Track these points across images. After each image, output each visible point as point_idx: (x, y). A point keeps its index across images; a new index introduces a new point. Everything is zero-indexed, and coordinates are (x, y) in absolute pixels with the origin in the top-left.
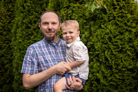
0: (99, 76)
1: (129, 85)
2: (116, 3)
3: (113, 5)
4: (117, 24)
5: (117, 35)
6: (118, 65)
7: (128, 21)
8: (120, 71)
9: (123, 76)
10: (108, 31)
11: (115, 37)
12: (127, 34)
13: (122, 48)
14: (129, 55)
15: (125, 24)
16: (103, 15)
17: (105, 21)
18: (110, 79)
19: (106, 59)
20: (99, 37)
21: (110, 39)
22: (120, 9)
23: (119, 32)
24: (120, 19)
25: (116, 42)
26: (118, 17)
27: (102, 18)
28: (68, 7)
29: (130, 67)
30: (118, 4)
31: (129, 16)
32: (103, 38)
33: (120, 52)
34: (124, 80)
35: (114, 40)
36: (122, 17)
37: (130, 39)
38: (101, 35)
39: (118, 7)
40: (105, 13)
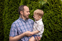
0: (46, 35)
1: (60, 39)
2: (53, 1)
3: (52, 2)
4: (54, 11)
5: (54, 16)
6: (55, 30)
7: (59, 9)
8: (56, 32)
9: (57, 35)
10: (50, 14)
11: (53, 17)
12: (59, 15)
13: (57, 22)
14: (60, 25)
15: (58, 10)
16: (47, 7)
17: (48, 10)
18: (51, 36)
19: (49, 27)
20: (46, 17)
21: (51, 17)
22: (55, 3)
23: (55, 14)
24: (55, 8)
25: (54, 19)
26: (55, 7)
27: (47, 8)
28: (30, 3)
29: (61, 30)
30: (54, 2)
31: (60, 7)
32: (48, 17)
33: (56, 23)
34: (58, 36)
35: (53, 18)
36: (56, 7)
37: (60, 17)
38: (46, 16)
39: (54, 3)
40: (48, 6)
